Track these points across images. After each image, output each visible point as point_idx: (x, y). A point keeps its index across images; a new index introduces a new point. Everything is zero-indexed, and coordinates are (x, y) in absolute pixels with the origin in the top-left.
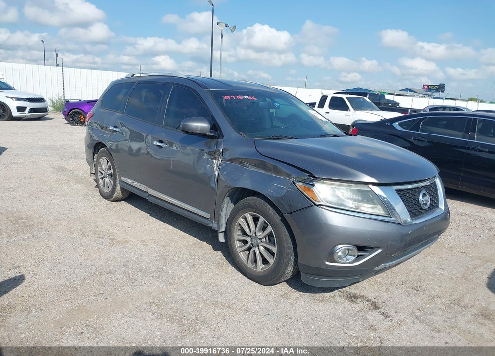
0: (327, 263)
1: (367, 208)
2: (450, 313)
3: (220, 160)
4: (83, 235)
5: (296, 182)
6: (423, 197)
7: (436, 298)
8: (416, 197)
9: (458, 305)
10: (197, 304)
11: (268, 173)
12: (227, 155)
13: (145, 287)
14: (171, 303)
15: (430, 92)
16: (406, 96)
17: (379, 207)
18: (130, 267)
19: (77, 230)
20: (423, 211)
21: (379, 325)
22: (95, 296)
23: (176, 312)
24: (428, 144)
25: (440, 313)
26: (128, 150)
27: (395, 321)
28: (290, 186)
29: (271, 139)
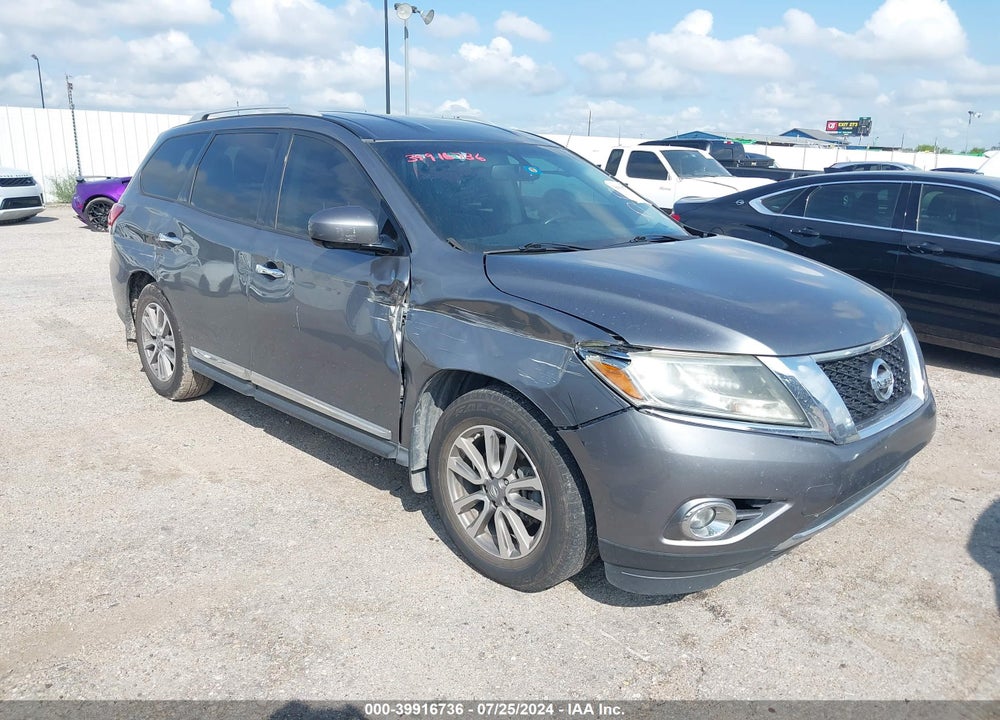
0: (666, 541)
1: (755, 408)
2: (853, 598)
3: (406, 305)
4: (84, 466)
5: (586, 353)
6: (879, 373)
7: (826, 568)
8: (862, 375)
9: (872, 579)
10: (312, 608)
11: (519, 334)
12: (421, 294)
13: (203, 574)
14: (257, 607)
15: (842, 135)
16: (792, 145)
17: (782, 404)
18: (177, 531)
19: (72, 455)
20: (879, 407)
21: (701, 632)
22: (90, 601)
23: (265, 627)
24: (824, 242)
25: (833, 600)
26: (200, 283)
27: (736, 622)
28: (574, 364)
29: (522, 252)
